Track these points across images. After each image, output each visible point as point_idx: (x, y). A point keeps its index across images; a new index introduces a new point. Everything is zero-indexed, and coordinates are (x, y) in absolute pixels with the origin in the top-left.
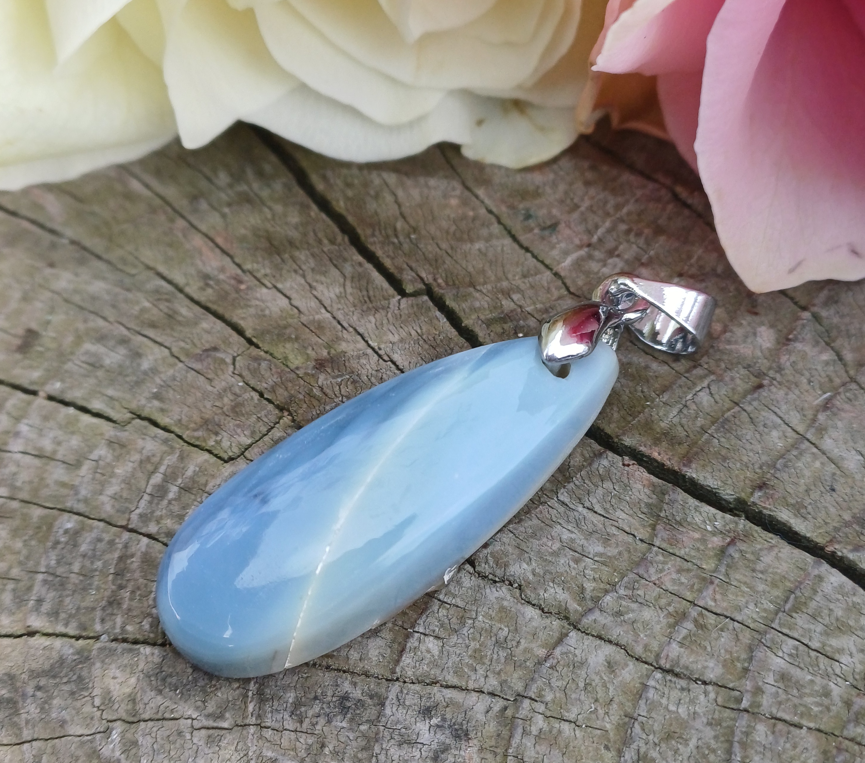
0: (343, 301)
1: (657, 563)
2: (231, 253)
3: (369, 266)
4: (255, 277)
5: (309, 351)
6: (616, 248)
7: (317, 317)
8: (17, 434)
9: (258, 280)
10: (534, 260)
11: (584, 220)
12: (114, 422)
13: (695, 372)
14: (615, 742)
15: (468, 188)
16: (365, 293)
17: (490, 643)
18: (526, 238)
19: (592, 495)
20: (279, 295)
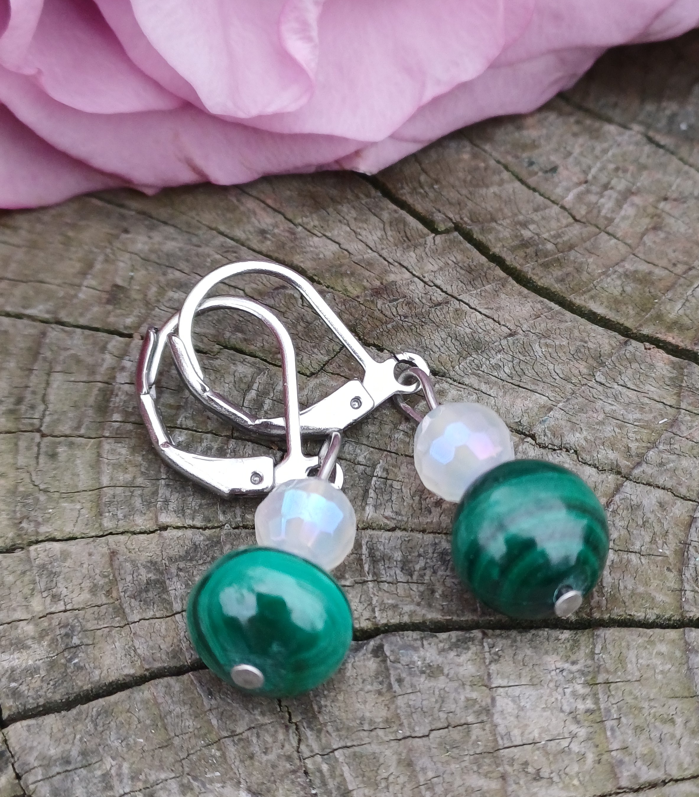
0: (385, 242)
1: (686, 422)
2: (282, 210)
3: (403, 213)
4: (306, 229)
5: (365, 283)
6: (609, 183)
7: (365, 256)
10: (542, 198)
11: (578, 163)
12: (206, 353)
13: (690, 273)
14: (675, 565)
15: (475, 146)
16: (403, 234)
18: (532, 181)
19: (623, 375)
20: (329, 241)
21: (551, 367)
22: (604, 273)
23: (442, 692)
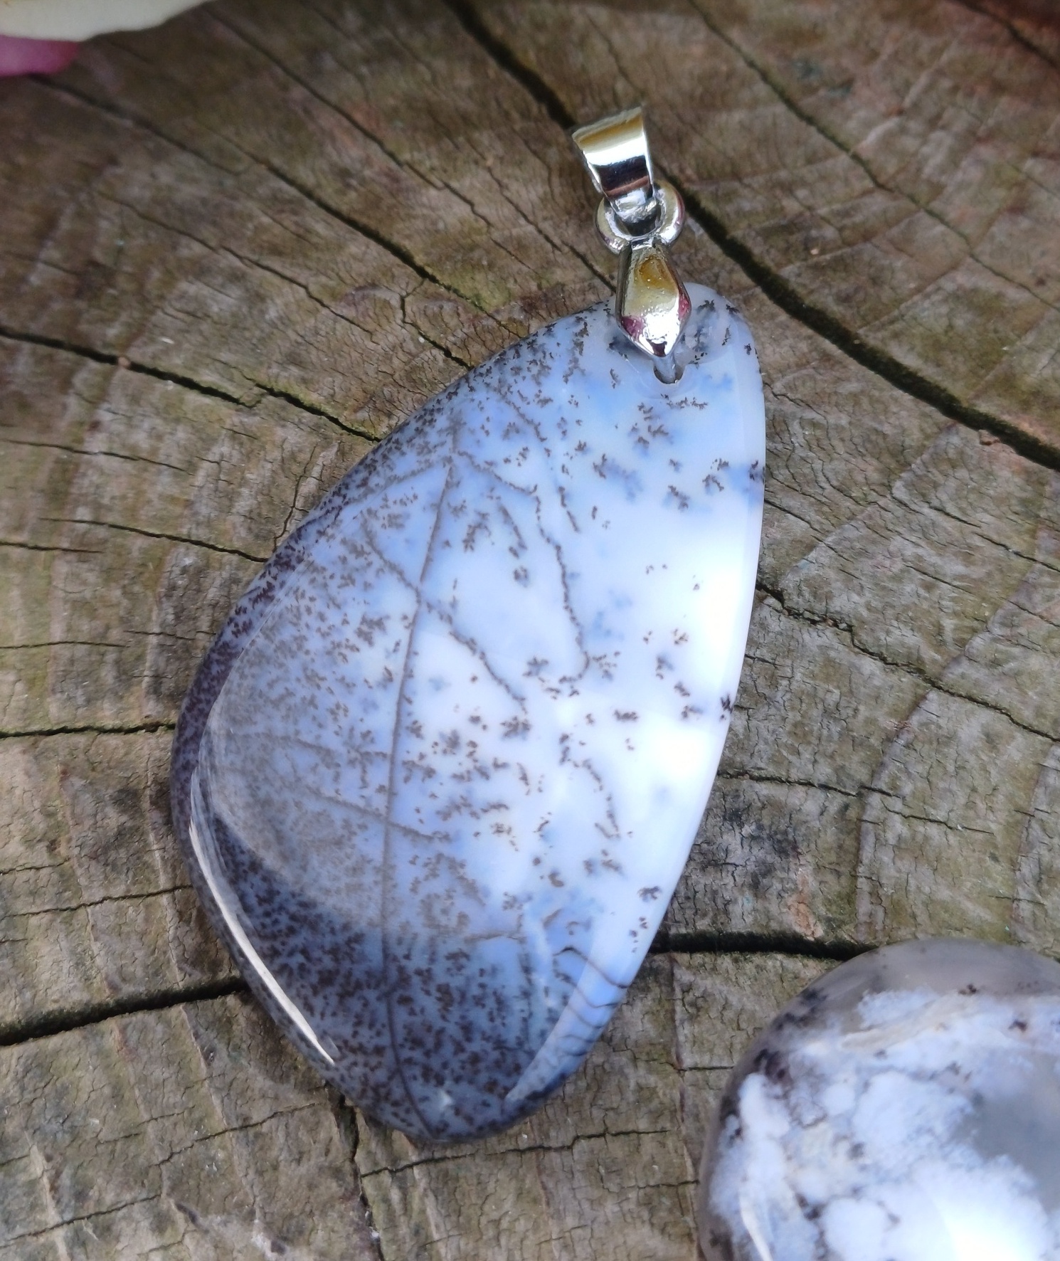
0: (549, 206)
1: (1042, 586)
2: (379, 135)
4: (417, 172)
5: (511, 285)
6: (939, 116)
7: (515, 232)
8: (95, 426)
9: (422, 176)
10: (821, 137)
11: (888, 74)
12: (236, 401)
14: (1005, 850)
15: (714, 28)
16: (581, 193)
17: (816, 713)
18: (807, 103)
19: (940, 489)
20: (455, 198)
21: (818, 465)
22: (918, 290)
23: (599, 1071)
